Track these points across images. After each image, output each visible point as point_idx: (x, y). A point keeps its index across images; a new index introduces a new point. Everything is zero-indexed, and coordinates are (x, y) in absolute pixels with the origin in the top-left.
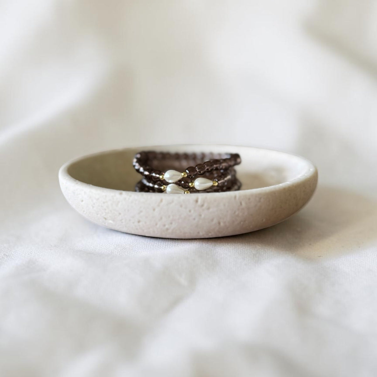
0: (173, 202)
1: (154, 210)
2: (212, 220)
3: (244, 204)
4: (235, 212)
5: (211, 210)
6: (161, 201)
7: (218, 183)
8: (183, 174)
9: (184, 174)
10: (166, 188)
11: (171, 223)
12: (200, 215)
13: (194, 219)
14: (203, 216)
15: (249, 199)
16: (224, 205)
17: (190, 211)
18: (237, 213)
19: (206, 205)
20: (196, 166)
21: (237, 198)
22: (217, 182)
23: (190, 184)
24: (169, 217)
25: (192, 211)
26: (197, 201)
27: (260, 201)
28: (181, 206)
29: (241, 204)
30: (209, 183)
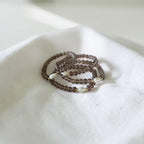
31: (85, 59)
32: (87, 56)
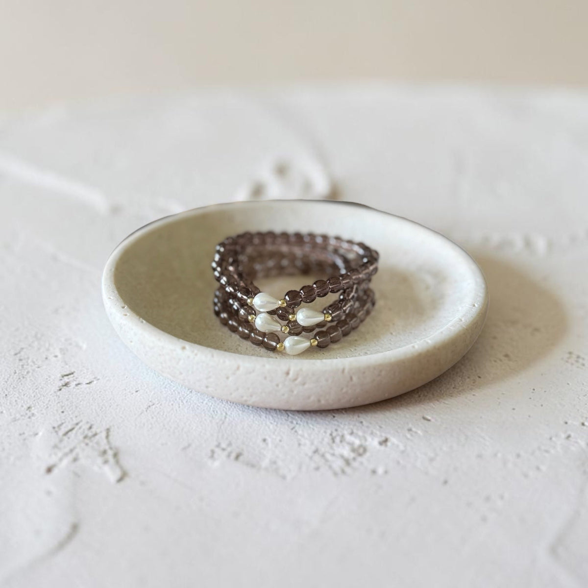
0: (253, 371)
1: (228, 378)
2: (309, 397)
3: (355, 379)
4: (342, 389)
5: (306, 386)
6: (238, 368)
7: (332, 317)
8: (280, 302)
9: (283, 303)
10: (255, 319)
11: (251, 396)
12: (292, 391)
13: (283, 395)
14: (295, 392)
15: (364, 373)
16: (327, 380)
17: (277, 385)
18: (344, 390)
19: (300, 379)
20: (301, 290)
21: (346, 371)
22: (331, 314)
23: (290, 317)
24: (248, 389)
25: (280, 386)
26: (288, 373)
27: (379, 375)
28: (265, 378)
29: (351, 378)
30: (318, 317)
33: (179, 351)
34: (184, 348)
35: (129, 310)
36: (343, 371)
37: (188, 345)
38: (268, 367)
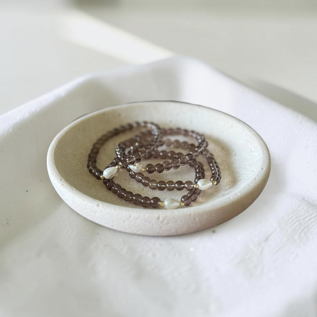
0: (139, 218)
1: (124, 222)
2: (171, 230)
3: (197, 219)
4: (190, 225)
5: (170, 225)
6: (130, 216)
11: (138, 231)
12: (161, 228)
13: (157, 230)
14: (163, 228)
15: (202, 216)
16: (181, 221)
17: (153, 225)
19: (165, 222)
21: (192, 215)
24: (136, 227)
25: (155, 225)
26: (159, 218)
27: (210, 216)
28: (146, 221)
29: (195, 219)
31: (181, 139)
32: (186, 133)
33: (96, 207)
34: (98, 205)
35: (65, 181)
36: (190, 215)
37: (101, 203)
38: (147, 215)
